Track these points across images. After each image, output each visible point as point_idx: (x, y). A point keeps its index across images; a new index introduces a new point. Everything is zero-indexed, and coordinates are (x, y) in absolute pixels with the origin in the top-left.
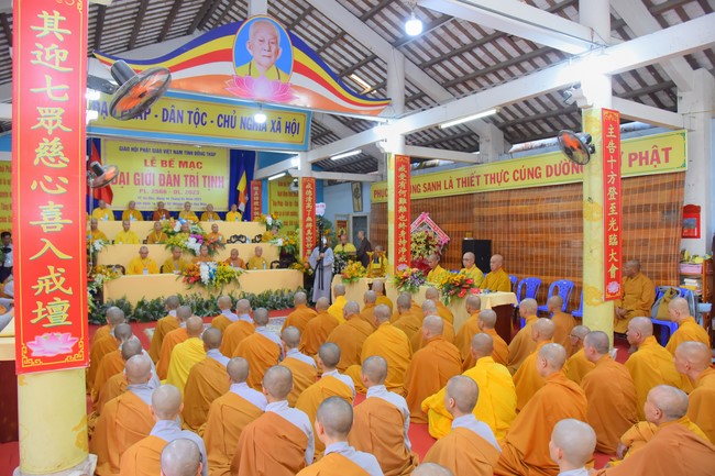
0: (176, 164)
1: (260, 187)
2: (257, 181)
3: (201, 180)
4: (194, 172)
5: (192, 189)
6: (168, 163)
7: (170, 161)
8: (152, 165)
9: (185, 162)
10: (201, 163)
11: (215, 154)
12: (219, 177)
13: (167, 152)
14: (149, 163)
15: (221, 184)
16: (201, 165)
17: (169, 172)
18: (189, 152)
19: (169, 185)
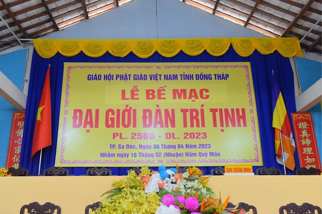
0: (168, 94)
1: (310, 122)
2: (301, 112)
3: (208, 116)
4: (196, 104)
5: (195, 130)
6: (156, 94)
7: (159, 91)
8: (133, 98)
9: (182, 90)
10: (207, 91)
11: (227, 76)
12: (238, 110)
13: (154, 77)
14: (128, 95)
15: (241, 120)
16: (207, 94)
17: (158, 106)
18: (189, 77)
19: (159, 125)
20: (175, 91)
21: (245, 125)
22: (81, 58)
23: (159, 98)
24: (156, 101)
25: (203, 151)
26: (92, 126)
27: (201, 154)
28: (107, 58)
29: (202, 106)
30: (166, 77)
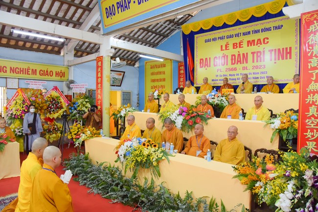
0: (245, 44)
4: (261, 48)
5: (259, 64)
6: (238, 45)
7: (240, 43)
8: (226, 49)
9: (252, 41)
10: (267, 39)
11: (282, 26)
12: (287, 48)
13: (237, 35)
14: (224, 48)
15: (288, 55)
16: (268, 40)
17: (239, 52)
18: (257, 32)
19: (239, 63)
20: (248, 42)
21: (290, 58)
22: (202, 31)
23: (240, 47)
24: (238, 49)
25: (263, 75)
26: (208, 67)
27: (261, 78)
28: (214, 28)
29: (264, 49)
30: (244, 34)
